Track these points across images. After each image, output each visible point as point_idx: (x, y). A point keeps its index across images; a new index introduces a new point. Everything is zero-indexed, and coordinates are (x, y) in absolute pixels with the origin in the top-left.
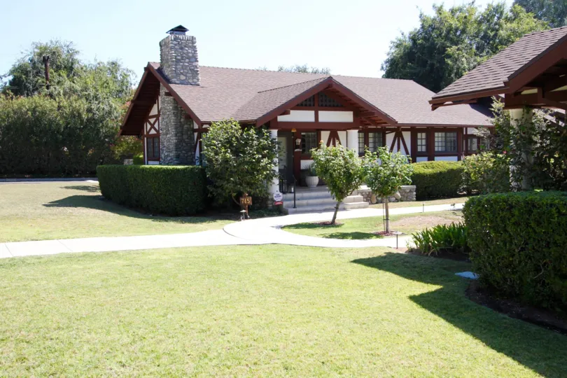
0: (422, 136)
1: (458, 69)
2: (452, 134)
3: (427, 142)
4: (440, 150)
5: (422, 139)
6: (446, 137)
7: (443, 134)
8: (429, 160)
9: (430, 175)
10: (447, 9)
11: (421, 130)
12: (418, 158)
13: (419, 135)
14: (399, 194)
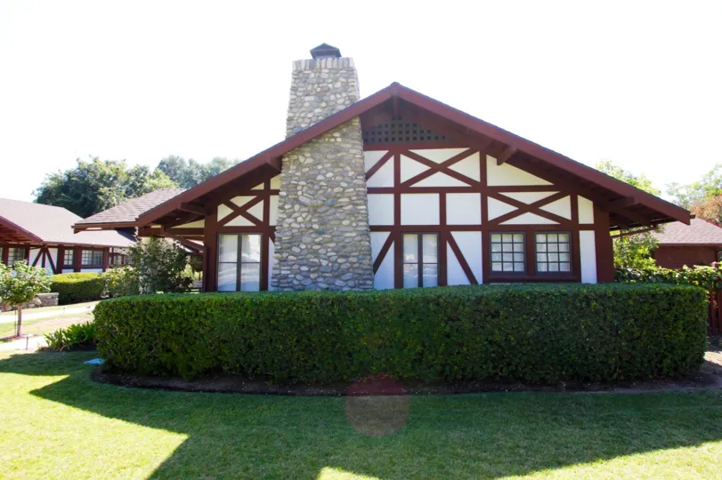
0: (69, 252)
2: (98, 252)
3: (74, 257)
4: (86, 263)
5: (69, 255)
6: (93, 254)
8: (74, 272)
11: (69, 248)
12: (63, 270)
13: (66, 252)
14: (39, 301)
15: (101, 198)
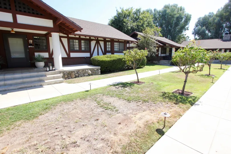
0: (109, 44)
1: (127, 27)
2: (122, 44)
3: (111, 46)
4: (117, 50)
5: (109, 45)
6: (119, 45)
7: (118, 43)
8: (112, 54)
9: (108, 61)
10: (124, 9)
11: (108, 41)
12: (107, 53)
13: (108, 43)
14: (90, 72)
15: (124, 24)
